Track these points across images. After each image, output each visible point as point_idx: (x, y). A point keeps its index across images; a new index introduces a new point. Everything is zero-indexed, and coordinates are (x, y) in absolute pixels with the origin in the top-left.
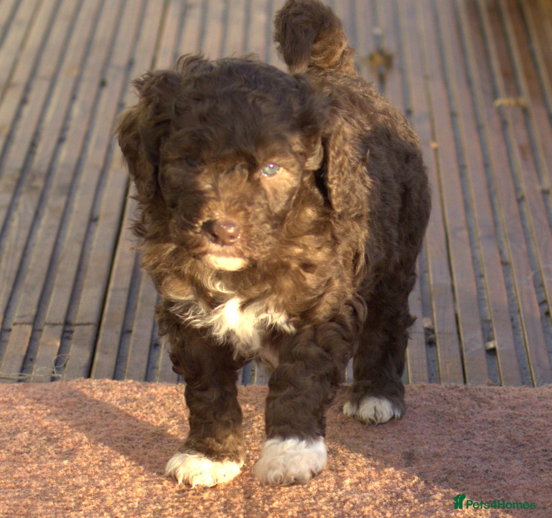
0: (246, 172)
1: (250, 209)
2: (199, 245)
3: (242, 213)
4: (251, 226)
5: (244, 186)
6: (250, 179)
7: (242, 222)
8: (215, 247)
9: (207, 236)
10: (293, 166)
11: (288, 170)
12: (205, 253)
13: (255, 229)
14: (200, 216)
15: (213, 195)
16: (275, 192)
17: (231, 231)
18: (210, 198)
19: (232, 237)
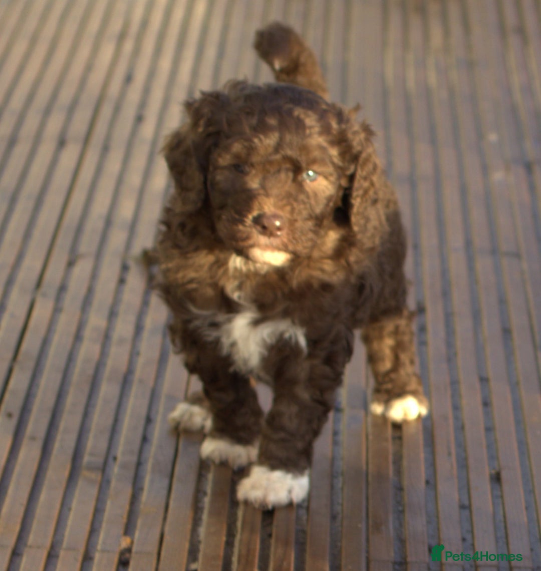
0: (291, 175)
1: (295, 205)
2: (248, 238)
3: (288, 208)
4: (296, 221)
5: (289, 186)
6: (295, 180)
7: (288, 216)
8: (263, 240)
9: (256, 229)
10: (331, 175)
11: (326, 178)
12: (252, 246)
13: (299, 224)
14: (249, 209)
15: (261, 192)
16: (316, 195)
17: (278, 223)
18: (259, 194)
19: (279, 229)
